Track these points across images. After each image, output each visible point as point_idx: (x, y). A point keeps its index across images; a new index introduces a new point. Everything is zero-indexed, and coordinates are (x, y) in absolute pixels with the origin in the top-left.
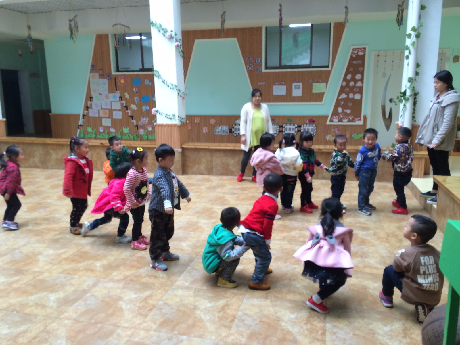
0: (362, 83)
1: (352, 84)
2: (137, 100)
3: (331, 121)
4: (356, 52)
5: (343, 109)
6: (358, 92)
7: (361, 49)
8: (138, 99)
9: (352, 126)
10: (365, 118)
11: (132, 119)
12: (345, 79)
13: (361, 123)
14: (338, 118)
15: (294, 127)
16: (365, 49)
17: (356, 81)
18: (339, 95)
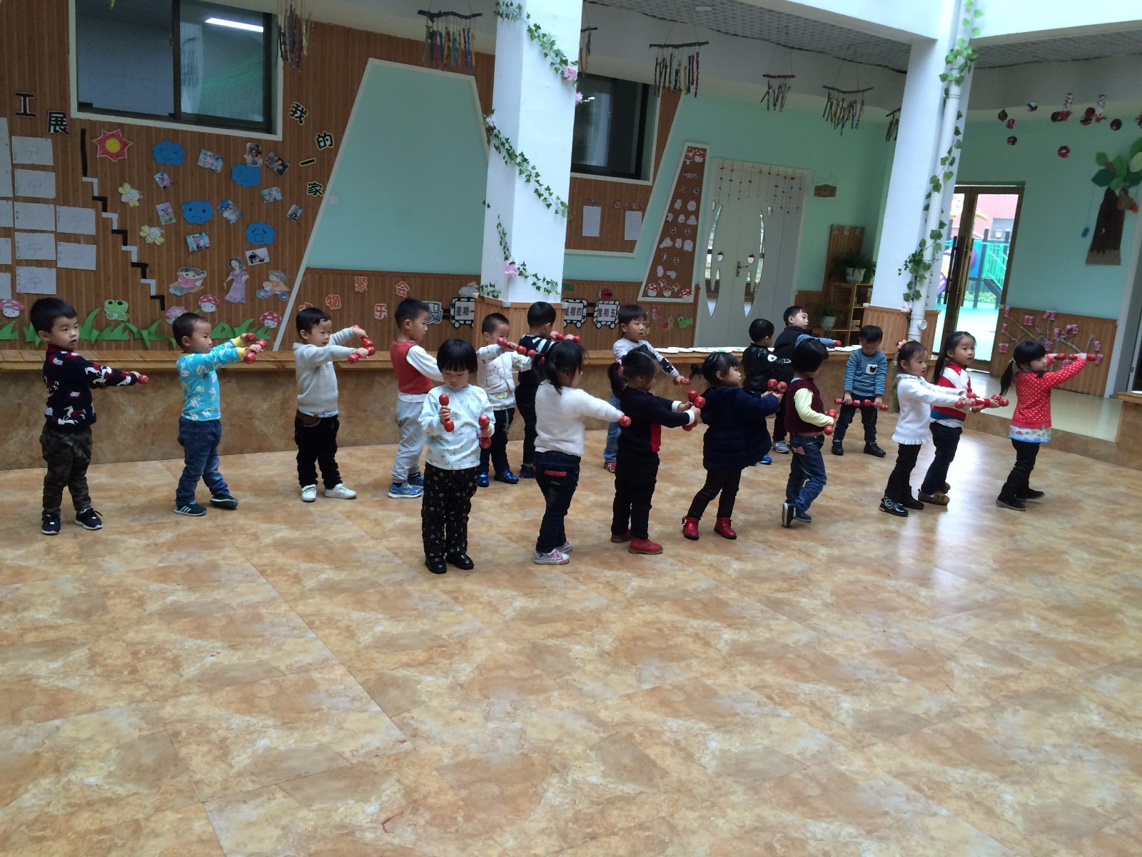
0: (697, 219)
1: (681, 218)
2: (165, 211)
3: (645, 294)
4: (691, 155)
5: (665, 270)
6: (688, 238)
7: (699, 149)
8: (170, 210)
9: (678, 304)
10: (698, 288)
11: (144, 276)
12: (672, 209)
13: (689, 299)
14: (656, 288)
15: (581, 306)
16: (705, 150)
17: (688, 214)
18: (661, 242)
